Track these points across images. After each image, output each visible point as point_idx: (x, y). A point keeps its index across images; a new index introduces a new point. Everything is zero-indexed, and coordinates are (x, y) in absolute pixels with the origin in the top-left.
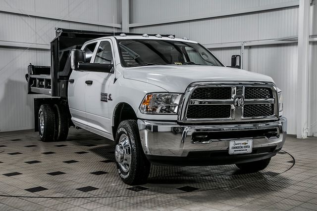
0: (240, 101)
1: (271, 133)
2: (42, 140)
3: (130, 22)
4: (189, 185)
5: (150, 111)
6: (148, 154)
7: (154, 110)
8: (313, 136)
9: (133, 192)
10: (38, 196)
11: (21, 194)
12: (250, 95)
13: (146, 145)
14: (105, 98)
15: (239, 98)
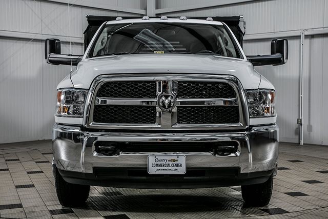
3: (157, 8)
15: (166, 97)
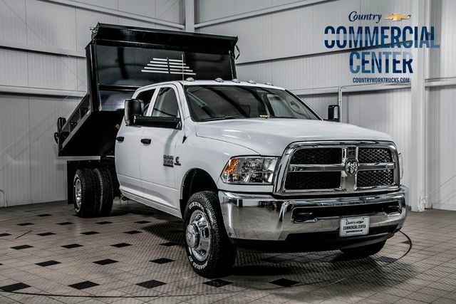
0: (354, 167)
1: (391, 207)
2: (79, 215)
4: (284, 277)
5: (235, 180)
6: (232, 236)
7: (240, 178)
8: (432, 208)
9: (213, 287)
10: (88, 295)
11: (65, 291)
12: (365, 158)
13: (230, 225)
14: (169, 162)
15: (352, 162)
